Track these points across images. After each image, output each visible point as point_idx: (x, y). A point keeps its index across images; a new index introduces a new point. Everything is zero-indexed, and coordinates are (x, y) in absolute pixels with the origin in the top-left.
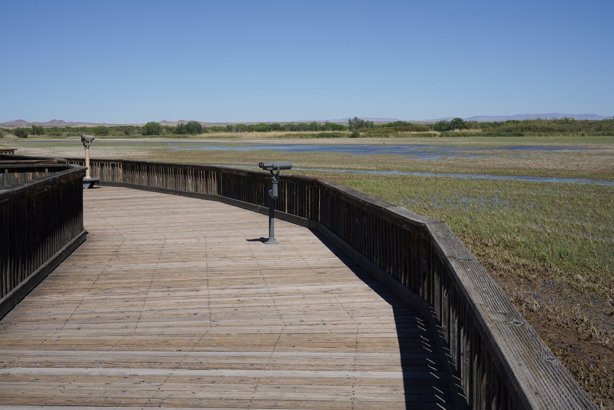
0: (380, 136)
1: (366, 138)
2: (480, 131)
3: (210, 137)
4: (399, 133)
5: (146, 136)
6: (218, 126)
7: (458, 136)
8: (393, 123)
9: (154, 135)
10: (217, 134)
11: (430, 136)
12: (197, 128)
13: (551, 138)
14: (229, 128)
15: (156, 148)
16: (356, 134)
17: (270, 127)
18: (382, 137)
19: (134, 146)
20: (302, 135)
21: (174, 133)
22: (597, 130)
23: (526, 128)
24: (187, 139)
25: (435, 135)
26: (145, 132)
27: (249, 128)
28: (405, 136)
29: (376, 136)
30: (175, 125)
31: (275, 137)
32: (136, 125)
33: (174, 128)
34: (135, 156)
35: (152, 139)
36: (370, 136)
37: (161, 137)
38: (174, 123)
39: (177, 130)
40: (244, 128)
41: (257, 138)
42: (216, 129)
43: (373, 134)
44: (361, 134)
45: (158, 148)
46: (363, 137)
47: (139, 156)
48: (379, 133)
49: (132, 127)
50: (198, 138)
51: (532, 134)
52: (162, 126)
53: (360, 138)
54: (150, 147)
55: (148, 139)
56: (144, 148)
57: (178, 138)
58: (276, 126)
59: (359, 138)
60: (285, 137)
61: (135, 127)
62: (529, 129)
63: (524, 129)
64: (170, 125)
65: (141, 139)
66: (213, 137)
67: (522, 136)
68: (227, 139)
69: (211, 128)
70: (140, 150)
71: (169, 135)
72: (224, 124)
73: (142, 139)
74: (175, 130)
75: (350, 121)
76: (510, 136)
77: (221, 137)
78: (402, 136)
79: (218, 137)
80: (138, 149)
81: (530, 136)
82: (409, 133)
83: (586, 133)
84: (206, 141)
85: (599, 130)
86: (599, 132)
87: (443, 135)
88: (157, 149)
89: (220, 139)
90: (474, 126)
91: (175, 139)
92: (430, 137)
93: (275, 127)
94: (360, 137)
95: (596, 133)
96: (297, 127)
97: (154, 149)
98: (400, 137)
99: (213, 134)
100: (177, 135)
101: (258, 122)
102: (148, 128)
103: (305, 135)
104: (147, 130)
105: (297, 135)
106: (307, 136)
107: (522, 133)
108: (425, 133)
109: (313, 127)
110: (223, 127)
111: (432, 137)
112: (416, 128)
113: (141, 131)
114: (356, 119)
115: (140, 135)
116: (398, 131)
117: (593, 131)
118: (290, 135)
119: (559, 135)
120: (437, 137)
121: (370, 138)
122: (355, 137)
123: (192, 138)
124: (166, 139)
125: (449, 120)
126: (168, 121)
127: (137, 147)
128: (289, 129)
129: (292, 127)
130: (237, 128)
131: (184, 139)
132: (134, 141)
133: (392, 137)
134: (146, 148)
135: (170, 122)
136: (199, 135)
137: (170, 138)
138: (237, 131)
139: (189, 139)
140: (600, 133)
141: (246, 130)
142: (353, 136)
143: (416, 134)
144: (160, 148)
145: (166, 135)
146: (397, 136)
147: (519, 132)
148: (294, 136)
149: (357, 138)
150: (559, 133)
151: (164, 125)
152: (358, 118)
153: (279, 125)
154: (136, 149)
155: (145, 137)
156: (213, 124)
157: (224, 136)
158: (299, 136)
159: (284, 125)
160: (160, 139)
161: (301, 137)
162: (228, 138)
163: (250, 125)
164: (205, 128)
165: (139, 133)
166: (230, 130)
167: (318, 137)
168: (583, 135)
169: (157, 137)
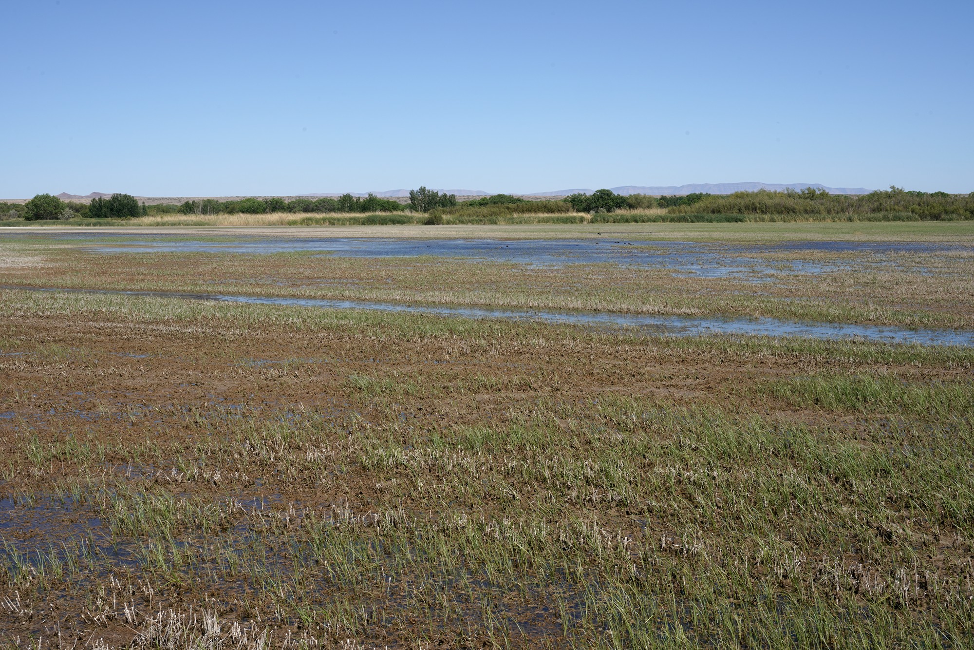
0: (479, 222)
1: (455, 226)
2: (662, 212)
3: (158, 224)
4: (515, 215)
5: (32, 221)
6: (165, 203)
7: (624, 222)
8: (488, 198)
9: (48, 220)
10: (168, 218)
11: (572, 221)
12: (129, 207)
13: (792, 225)
14: (189, 207)
15: (57, 247)
16: (435, 217)
17: (265, 206)
18: (484, 224)
19: (10, 242)
20: (334, 219)
21: (85, 216)
22: (873, 211)
23: (747, 207)
24: (112, 227)
25: (582, 220)
26: (31, 215)
27: (227, 208)
28: (527, 222)
29: (472, 222)
30: (87, 202)
31: (281, 223)
32: (12, 202)
33: (85, 206)
34: (14, 269)
35: (44, 228)
36: (462, 222)
37: (61, 224)
38: (82, 197)
39: (90, 210)
40: (216, 206)
41: (247, 225)
42: (163, 209)
43: (465, 218)
44: (444, 217)
45: (62, 247)
46: (448, 223)
47: (23, 269)
48: (478, 216)
49: (6, 204)
50: (134, 225)
51: (760, 218)
52: (63, 203)
53: (444, 226)
54: (43, 246)
55: (35, 228)
56: (31, 246)
57: (95, 225)
58: (277, 202)
59: (441, 226)
60: (301, 224)
61: (11, 205)
62: (753, 209)
63: (743, 208)
64: (76, 201)
65: (22, 228)
66: (164, 224)
67: (741, 221)
68: (190, 227)
69: (154, 207)
70: (22, 252)
71: (76, 219)
72: (175, 199)
73: (25, 228)
74: (87, 210)
75: (412, 193)
76: (719, 221)
77: (179, 224)
78: (521, 222)
79: (173, 224)
80: (19, 251)
81: (756, 221)
82: (533, 215)
83: (856, 216)
84: (155, 232)
85: (878, 211)
86: (878, 214)
87: (597, 220)
88: (60, 249)
89: (176, 227)
90: (646, 204)
91: (89, 227)
92: (572, 223)
93: (275, 205)
94: (443, 224)
95: (873, 215)
96: (316, 206)
97: (55, 250)
98: (517, 223)
99: (162, 218)
100: (93, 220)
101: (238, 197)
102: (36, 206)
103: (339, 220)
104: (33, 211)
105: (324, 220)
106: (342, 222)
107: (740, 216)
108: (563, 215)
109: (347, 203)
110: (176, 206)
111: (576, 223)
112: (545, 207)
113: (23, 213)
114: (423, 190)
115: (21, 219)
116: (513, 212)
117: (867, 213)
118: (310, 219)
119: (807, 220)
120: (585, 223)
121: (460, 226)
122: (434, 224)
123: (122, 225)
124: (72, 228)
125: (589, 194)
126: (72, 194)
127: (17, 246)
128: (302, 209)
129: (306, 206)
130: (204, 206)
131: (107, 227)
132: (9, 231)
133: (503, 223)
134: (37, 246)
135: (75, 196)
136: (134, 221)
137: (80, 225)
138: (204, 211)
139: (116, 227)
140: (880, 215)
141: (220, 211)
142: (430, 222)
143: (547, 217)
144: (66, 246)
145: (71, 220)
146: (512, 221)
147: (735, 215)
148: (318, 222)
149: (437, 226)
150: (807, 216)
151: (67, 201)
152: (427, 188)
153: (282, 203)
154: (14, 250)
155: (30, 225)
156: (155, 199)
157: (185, 221)
158: (327, 221)
159: (292, 202)
160: (59, 227)
161: (332, 222)
162: (192, 225)
163: (227, 202)
164: (144, 208)
165: (19, 217)
166: (191, 210)
167: (363, 224)
168: (850, 220)
169: (54, 224)
